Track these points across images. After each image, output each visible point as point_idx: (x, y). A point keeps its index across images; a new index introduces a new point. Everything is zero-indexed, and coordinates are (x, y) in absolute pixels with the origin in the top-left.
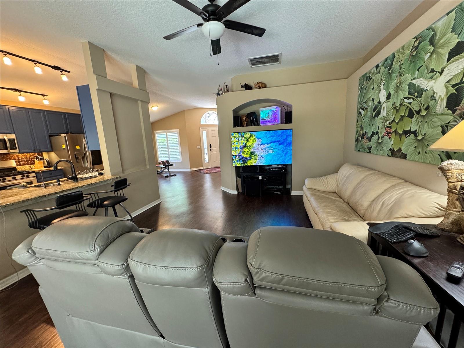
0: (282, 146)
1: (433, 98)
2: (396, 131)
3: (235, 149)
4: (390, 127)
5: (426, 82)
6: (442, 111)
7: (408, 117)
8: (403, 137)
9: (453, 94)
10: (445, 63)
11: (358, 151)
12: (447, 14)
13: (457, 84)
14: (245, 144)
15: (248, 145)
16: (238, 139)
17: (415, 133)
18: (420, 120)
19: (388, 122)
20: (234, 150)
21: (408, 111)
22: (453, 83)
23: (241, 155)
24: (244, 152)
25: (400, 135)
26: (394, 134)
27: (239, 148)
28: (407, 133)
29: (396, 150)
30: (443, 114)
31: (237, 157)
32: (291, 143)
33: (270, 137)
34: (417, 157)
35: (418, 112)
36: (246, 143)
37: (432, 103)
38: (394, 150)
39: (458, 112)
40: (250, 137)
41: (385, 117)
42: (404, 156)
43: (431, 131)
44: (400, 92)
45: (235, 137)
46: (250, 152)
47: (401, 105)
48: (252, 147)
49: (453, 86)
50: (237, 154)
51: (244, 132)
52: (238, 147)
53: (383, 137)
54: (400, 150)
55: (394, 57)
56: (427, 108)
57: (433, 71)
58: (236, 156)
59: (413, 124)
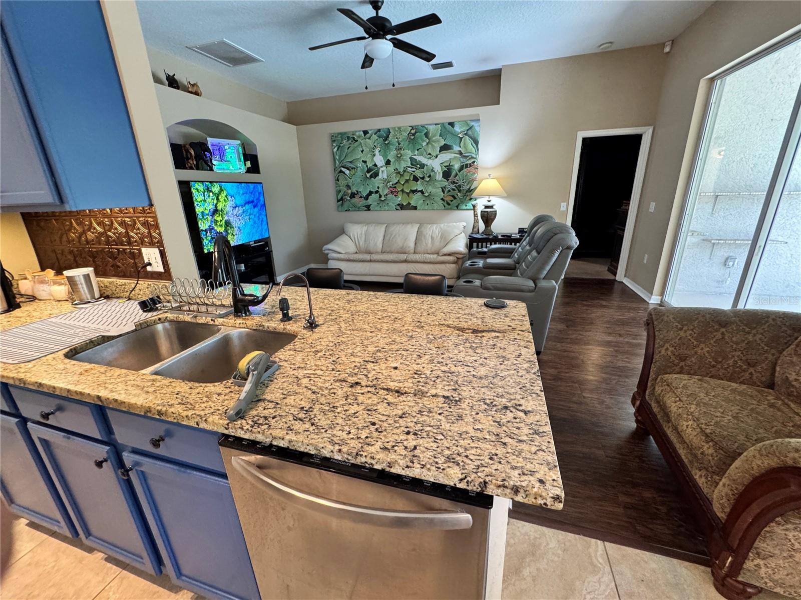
0: (256, 210)
1: (432, 170)
2: (402, 191)
3: (203, 216)
4: (395, 187)
5: (426, 160)
6: (440, 179)
7: (413, 180)
8: (411, 195)
9: (445, 171)
10: (438, 153)
11: (347, 210)
12: (436, 124)
13: (447, 166)
14: (216, 206)
15: (219, 208)
16: (204, 195)
17: (422, 192)
18: (425, 183)
19: (391, 183)
20: (201, 219)
21: (412, 176)
22: (445, 165)
23: (213, 228)
24: (216, 222)
25: (408, 194)
26: (401, 193)
27: (208, 214)
28: (414, 192)
29: (405, 204)
30: (441, 181)
31: (208, 234)
32: (264, 205)
33: (243, 194)
34: (426, 207)
35: (423, 178)
36: (216, 204)
37: (432, 174)
38: (403, 205)
39: (450, 180)
40: (220, 192)
41: (386, 179)
42: (415, 208)
43: (434, 190)
44: (402, 162)
45: (198, 191)
46: (224, 221)
47: (404, 171)
48: (225, 212)
49: (445, 167)
50: (207, 227)
51: (211, 182)
52: (207, 212)
53: (386, 195)
54: (409, 204)
55: (390, 132)
56: (430, 176)
57: (430, 154)
58: (206, 231)
59: (419, 186)
